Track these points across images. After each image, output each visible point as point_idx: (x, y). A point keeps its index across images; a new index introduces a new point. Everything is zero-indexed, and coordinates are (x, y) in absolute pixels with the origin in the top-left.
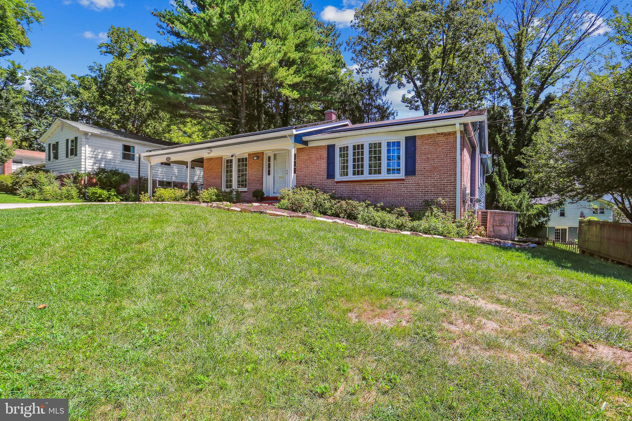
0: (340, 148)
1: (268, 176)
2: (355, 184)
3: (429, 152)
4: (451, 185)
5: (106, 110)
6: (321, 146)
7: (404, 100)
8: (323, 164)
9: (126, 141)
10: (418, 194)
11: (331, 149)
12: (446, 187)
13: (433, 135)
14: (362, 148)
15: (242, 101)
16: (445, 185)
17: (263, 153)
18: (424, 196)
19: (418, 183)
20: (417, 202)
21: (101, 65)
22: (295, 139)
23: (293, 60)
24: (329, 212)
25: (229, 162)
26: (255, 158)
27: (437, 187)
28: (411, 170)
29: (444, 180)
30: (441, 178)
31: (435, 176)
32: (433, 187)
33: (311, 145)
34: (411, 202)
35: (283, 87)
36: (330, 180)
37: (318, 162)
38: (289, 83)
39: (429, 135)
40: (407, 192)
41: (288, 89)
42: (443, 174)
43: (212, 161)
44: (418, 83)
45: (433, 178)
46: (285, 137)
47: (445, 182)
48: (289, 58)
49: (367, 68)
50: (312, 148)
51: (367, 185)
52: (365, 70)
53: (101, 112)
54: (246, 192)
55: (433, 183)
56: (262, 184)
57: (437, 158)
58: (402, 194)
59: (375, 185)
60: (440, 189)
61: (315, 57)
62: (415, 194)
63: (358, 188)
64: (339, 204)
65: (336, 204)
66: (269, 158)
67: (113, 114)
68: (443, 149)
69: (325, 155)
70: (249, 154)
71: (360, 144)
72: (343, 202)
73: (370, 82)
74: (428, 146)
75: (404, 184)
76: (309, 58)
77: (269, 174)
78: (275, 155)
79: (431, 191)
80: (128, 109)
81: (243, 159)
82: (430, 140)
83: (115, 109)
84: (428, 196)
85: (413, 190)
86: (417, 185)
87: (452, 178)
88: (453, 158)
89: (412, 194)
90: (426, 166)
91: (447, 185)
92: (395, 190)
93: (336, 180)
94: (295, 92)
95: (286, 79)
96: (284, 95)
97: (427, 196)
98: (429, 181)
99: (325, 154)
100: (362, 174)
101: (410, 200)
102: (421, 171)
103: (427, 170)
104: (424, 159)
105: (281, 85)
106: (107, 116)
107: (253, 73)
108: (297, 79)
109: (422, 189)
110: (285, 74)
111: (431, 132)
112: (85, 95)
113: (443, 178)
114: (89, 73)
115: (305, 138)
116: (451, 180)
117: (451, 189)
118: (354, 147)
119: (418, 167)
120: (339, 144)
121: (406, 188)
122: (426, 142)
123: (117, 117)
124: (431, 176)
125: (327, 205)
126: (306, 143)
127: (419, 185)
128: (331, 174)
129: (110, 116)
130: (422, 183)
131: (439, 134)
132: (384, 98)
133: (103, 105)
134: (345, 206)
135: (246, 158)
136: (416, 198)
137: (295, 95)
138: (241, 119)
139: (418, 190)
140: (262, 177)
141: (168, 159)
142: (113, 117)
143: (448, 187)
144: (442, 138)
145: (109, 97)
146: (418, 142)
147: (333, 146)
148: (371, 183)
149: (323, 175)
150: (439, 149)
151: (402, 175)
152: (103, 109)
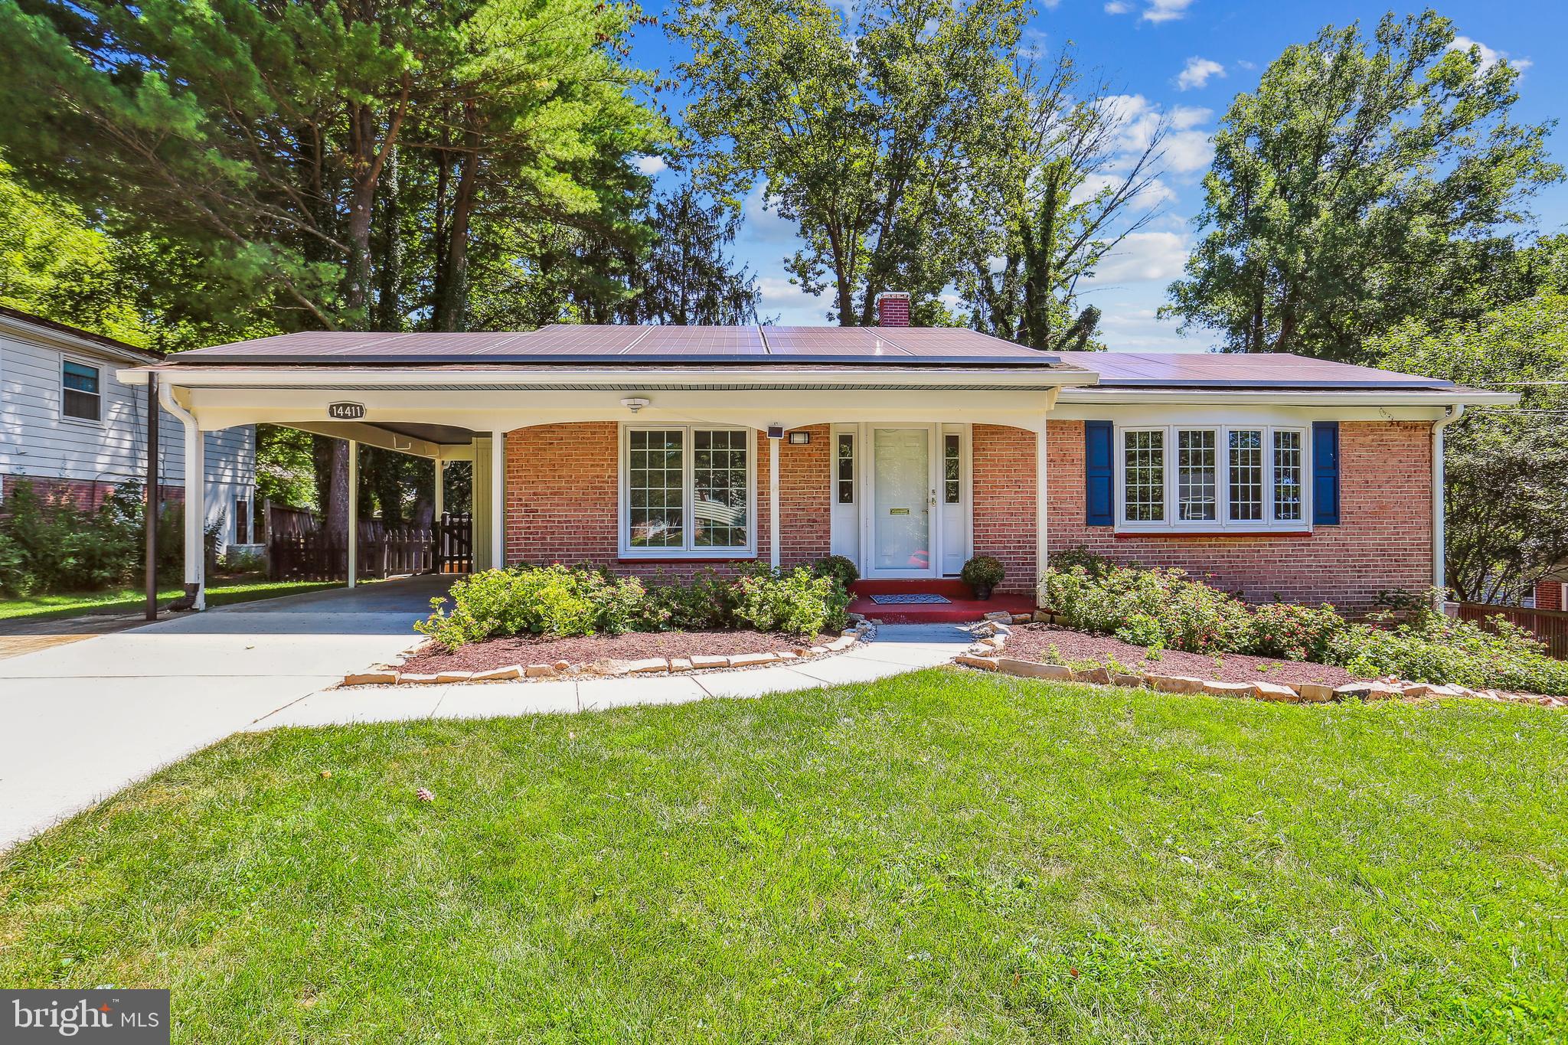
0: (1130, 436)
2: (1176, 542)
3: (1369, 467)
4: (1420, 550)
6: (1064, 422)
8: (1076, 480)
10: (1344, 572)
11: (1097, 433)
12: (1409, 555)
13: (1379, 424)
14: (1210, 444)
16: (1406, 550)
18: (1359, 577)
19: (1344, 545)
20: (1341, 593)
26: (795, 439)
27: (1389, 555)
28: (1328, 512)
29: (1405, 539)
30: (1398, 533)
31: (1385, 528)
32: (1379, 555)
34: (1326, 593)
36: (1098, 530)
39: (1369, 424)
40: (1317, 566)
42: (1402, 523)
45: (1378, 533)
47: (1407, 544)
51: (1210, 546)
55: (1380, 545)
56: (828, 533)
57: (1388, 482)
58: (1303, 572)
59: (1235, 547)
60: (1396, 561)
62: (1338, 572)
66: (845, 440)
68: (1400, 461)
69: (1080, 452)
71: (1203, 430)
74: (1367, 451)
75: (1309, 545)
79: (1375, 566)
81: (718, 435)
82: (1370, 437)
84: (1368, 577)
85: (1333, 561)
86: (1341, 550)
87: (1423, 533)
88: (1424, 487)
89: (1330, 572)
90: (1362, 502)
91: (1410, 550)
92: (1285, 561)
93: (1117, 530)
97: (1365, 577)
98: (1371, 539)
99: (1080, 447)
100: (1212, 515)
101: (1325, 588)
102: (1352, 513)
103: (1366, 513)
104: (1358, 482)
109: (1353, 561)
111: (1375, 416)
113: (1403, 533)
116: (1420, 539)
117: (1419, 560)
118: (1183, 435)
119: (1346, 503)
120: (1126, 421)
121: (1315, 556)
122: (1361, 439)
124: (1375, 529)
127: (1347, 550)
128: (1100, 513)
130: (1354, 545)
131: (1392, 423)
136: (1340, 582)
139: (1345, 561)
140: (828, 511)
143: (1412, 555)
144: (1396, 435)
146: (1344, 439)
147: (1107, 427)
148: (1222, 541)
149: (1073, 514)
150: (1393, 462)
151: (1305, 522)
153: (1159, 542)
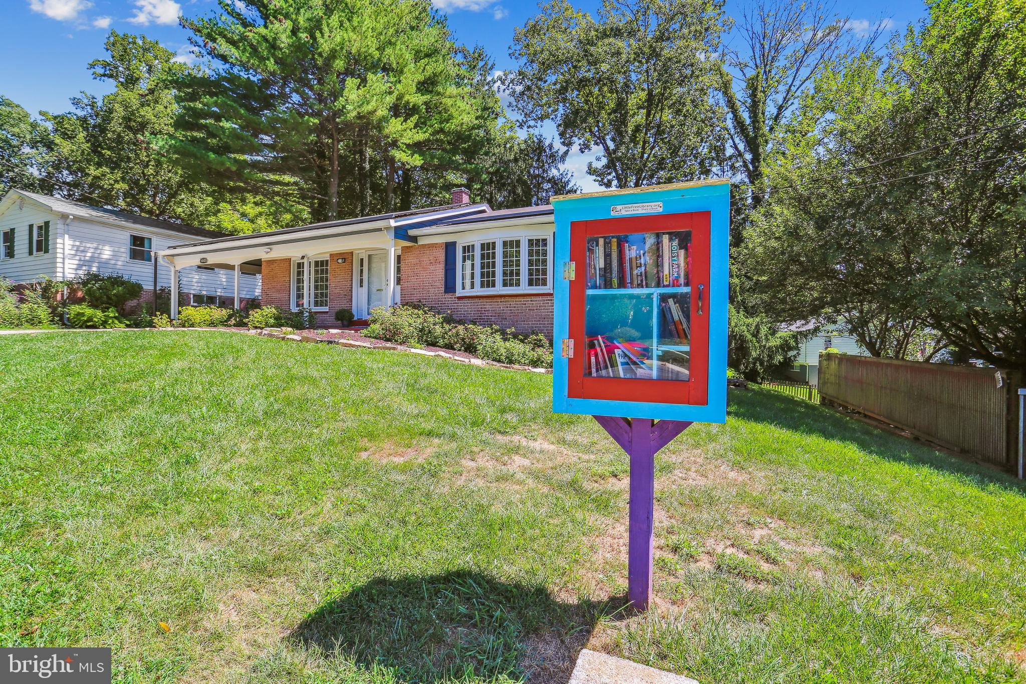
0: (464, 248)
1: (360, 289)
2: (485, 300)
5: (104, 175)
6: (437, 244)
7: (591, 171)
8: (439, 271)
9: (136, 230)
11: (450, 248)
14: (494, 248)
15: (333, 168)
17: (352, 253)
21: (94, 98)
22: (395, 233)
23: (414, 106)
24: (441, 342)
25: (300, 265)
26: (340, 261)
33: (422, 242)
35: (398, 147)
36: (448, 295)
37: (432, 268)
38: (408, 142)
41: (404, 151)
43: (276, 265)
44: (611, 145)
46: (380, 230)
48: (408, 102)
49: (535, 120)
50: (424, 246)
51: (501, 302)
52: (532, 123)
53: (96, 177)
54: (327, 312)
56: (351, 300)
58: (549, 315)
59: (513, 302)
61: (449, 102)
63: (488, 307)
64: (454, 331)
65: (450, 330)
66: (362, 260)
67: (116, 181)
69: (442, 257)
70: (331, 255)
71: (491, 241)
72: (461, 328)
73: (540, 141)
75: (552, 300)
76: (441, 103)
77: (361, 286)
78: (370, 256)
80: (143, 173)
81: (322, 262)
83: (119, 174)
92: (539, 309)
93: (458, 294)
94: (416, 156)
95: (401, 136)
96: (399, 161)
99: (441, 255)
100: (494, 286)
105: (394, 144)
106: (105, 184)
107: (348, 125)
108: (421, 136)
110: (400, 127)
112: (66, 148)
114: (72, 109)
115: (412, 232)
118: (483, 245)
120: (462, 241)
123: (124, 186)
125: (438, 330)
126: (414, 239)
128: (450, 287)
129: (111, 185)
132: (562, 167)
133: (99, 165)
134: (461, 333)
135: (327, 261)
137: (417, 161)
138: (330, 197)
140: (351, 291)
141: (204, 260)
142: (117, 186)
145: (109, 153)
147: (454, 244)
148: (507, 299)
149: (439, 288)
151: (548, 288)
152: (98, 173)
153: (476, 300)
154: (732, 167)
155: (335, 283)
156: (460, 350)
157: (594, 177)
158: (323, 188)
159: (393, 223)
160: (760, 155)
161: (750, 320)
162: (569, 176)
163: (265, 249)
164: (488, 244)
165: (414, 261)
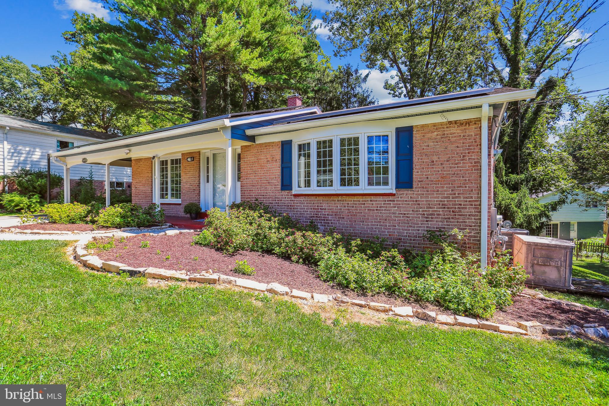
0: (300, 146)
1: (207, 184)
2: (321, 198)
3: (434, 152)
4: (472, 205)
5: (69, 103)
6: (273, 143)
7: (387, 86)
8: (276, 169)
9: (62, 137)
10: (416, 217)
11: (286, 146)
12: (463, 208)
13: (442, 124)
14: (331, 146)
15: (202, 89)
16: (461, 205)
17: (199, 152)
18: (427, 221)
19: (416, 201)
20: (415, 230)
21: (65, 56)
22: (232, 133)
23: (259, 41)
24: (277, 250)
26: (189, 160)
27: (448, 208)
28: (405, 181)
29: (460, 197)
30: (455, 194)
31: (445, 191)
32: (441, 208)
33: (260, 141)
34: (406, 230)
35: (248, 72)
36: (285, 193)
37: (269, 166)
38: (255, 68)
39: (434, 125)
40: (399, 214)
41: (253, 75)
42: (458, 187)
43: (141, 163)
44: (403, 68)
45: (440, 194)
46: (215, 130)
47: (461, 201)
48: (255, 38)
49: (345, 50)
50: (261, 145)
51: (338, 201)
52: (343, 53)
53: (65, 105)
54: (180, 204)
55: (441, 201)
56: (199, 194)
57: (448, 161)
58: (391, 217)
60: (453, 212)
61: (284, 38)
62: (413, 217)
63: (325, 206)
64: (291, 238)
65: (287, 236)
66: (208, 158)
67: (78, 107)
68: (458, 147)
69: (278, 156)
70: (183, 154)
71: (327, 139)
72: (298, 234)
73: (348, 68)
74: (433, 142)
75: (394, 201)
76: (279, 40)
77: (208, 181)
78: (214, 155)
79: (438, 215)
80: (94, 101)
81: (176, 160)
82: (435, 133)
83: (79, 102)
84: (433, 221)
85: (409, 211)
86: (415, 204)
87: (474, 194)
88: (475, 163)
89: (407, 217)
90: (429, 175)
91: (464, 205)
92: (380, 210)
93: (294, 192)
94: (261, 78)
95: (250, 63)
96: (249, 81)
97: (431, 221)
98: (435, 198)
99: (277, 153)
100: (331, 185)
101: (405, 226)
102: (422, 181)
103: (432, 181)
104: (426, 162)
105: (245, 70)
106: (70, 108)
107: (210, 54)
108: (264, 63)
109: (423, 211)
110: (249, 57)
111: (437, 119)
112: (47, 86)
113: (459, 194)
114: (52, 62)
115: (249, 132)
116: (472, 197)
117: (471, 212)
118: (319, 143)
119: (416, 175)
120: (297, 140)
121: (398, 207)
122: (429, 135)
123: (81, 110)
124: (438, 191)
125: (274, 236)
126: (252, 139)
127: (419, 204)
128: (286, 185)
129: (74, 109)
130: (423, 201)
131: (450, 122)
132: (364, 85)
133: (67, 97)
134: (299, 241)
135: (180, 159)
136: (414, 224)
137: (262, 81)
138: (200, 110)
139: (417, 211)
140: (199, 186)
141: (84, 160)
142: (78, 110)
143: (466, 208)
144: (455, 130)
145: (73, 89)
146: (417, 136)
147: (290, 143)
148: (344, 198)
149: (276, 185)
150: (451, 147)
151: (391, 188)
152: (66, 102)
153: (313, 198)
154: (492, 80)
155: (186, 179)
156: (297, 262)
157: (389, 91)
158: (196, 103)
159: (227, 123)
160: (519, 68)
161: (514, 195)
162: (369, 92)
163: (126, 150)
164: (324, 142)
165: (253, 159)
